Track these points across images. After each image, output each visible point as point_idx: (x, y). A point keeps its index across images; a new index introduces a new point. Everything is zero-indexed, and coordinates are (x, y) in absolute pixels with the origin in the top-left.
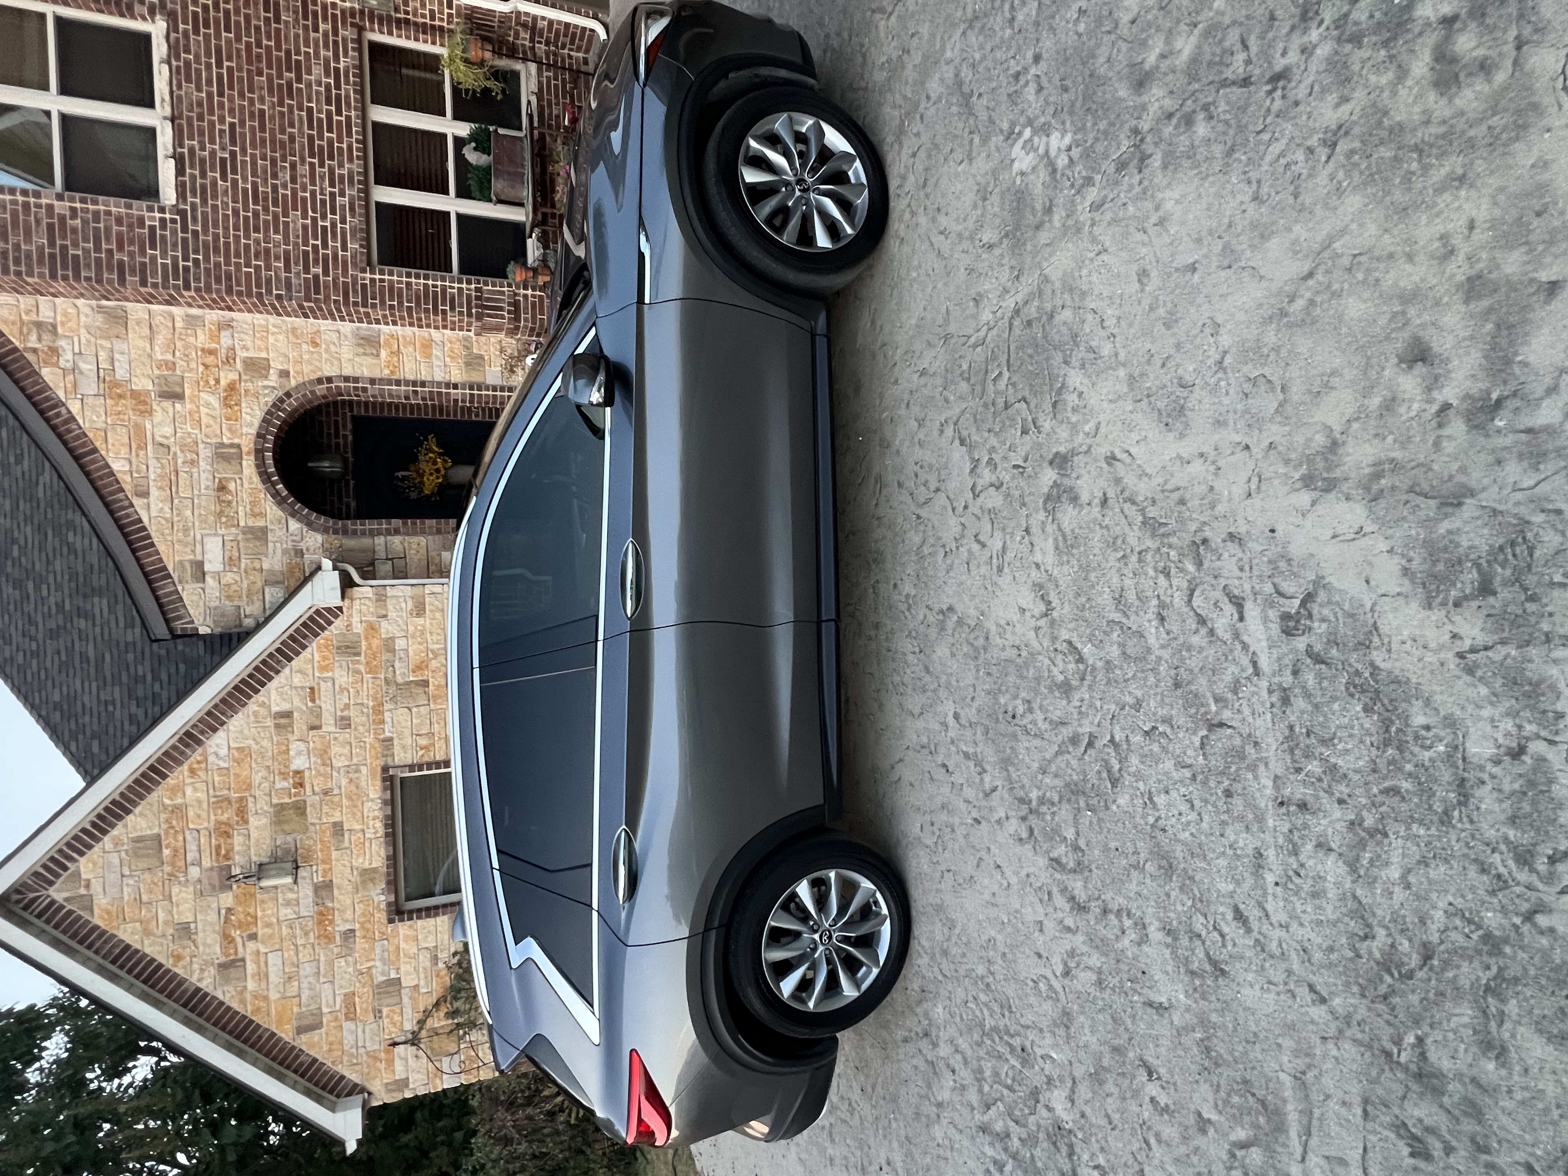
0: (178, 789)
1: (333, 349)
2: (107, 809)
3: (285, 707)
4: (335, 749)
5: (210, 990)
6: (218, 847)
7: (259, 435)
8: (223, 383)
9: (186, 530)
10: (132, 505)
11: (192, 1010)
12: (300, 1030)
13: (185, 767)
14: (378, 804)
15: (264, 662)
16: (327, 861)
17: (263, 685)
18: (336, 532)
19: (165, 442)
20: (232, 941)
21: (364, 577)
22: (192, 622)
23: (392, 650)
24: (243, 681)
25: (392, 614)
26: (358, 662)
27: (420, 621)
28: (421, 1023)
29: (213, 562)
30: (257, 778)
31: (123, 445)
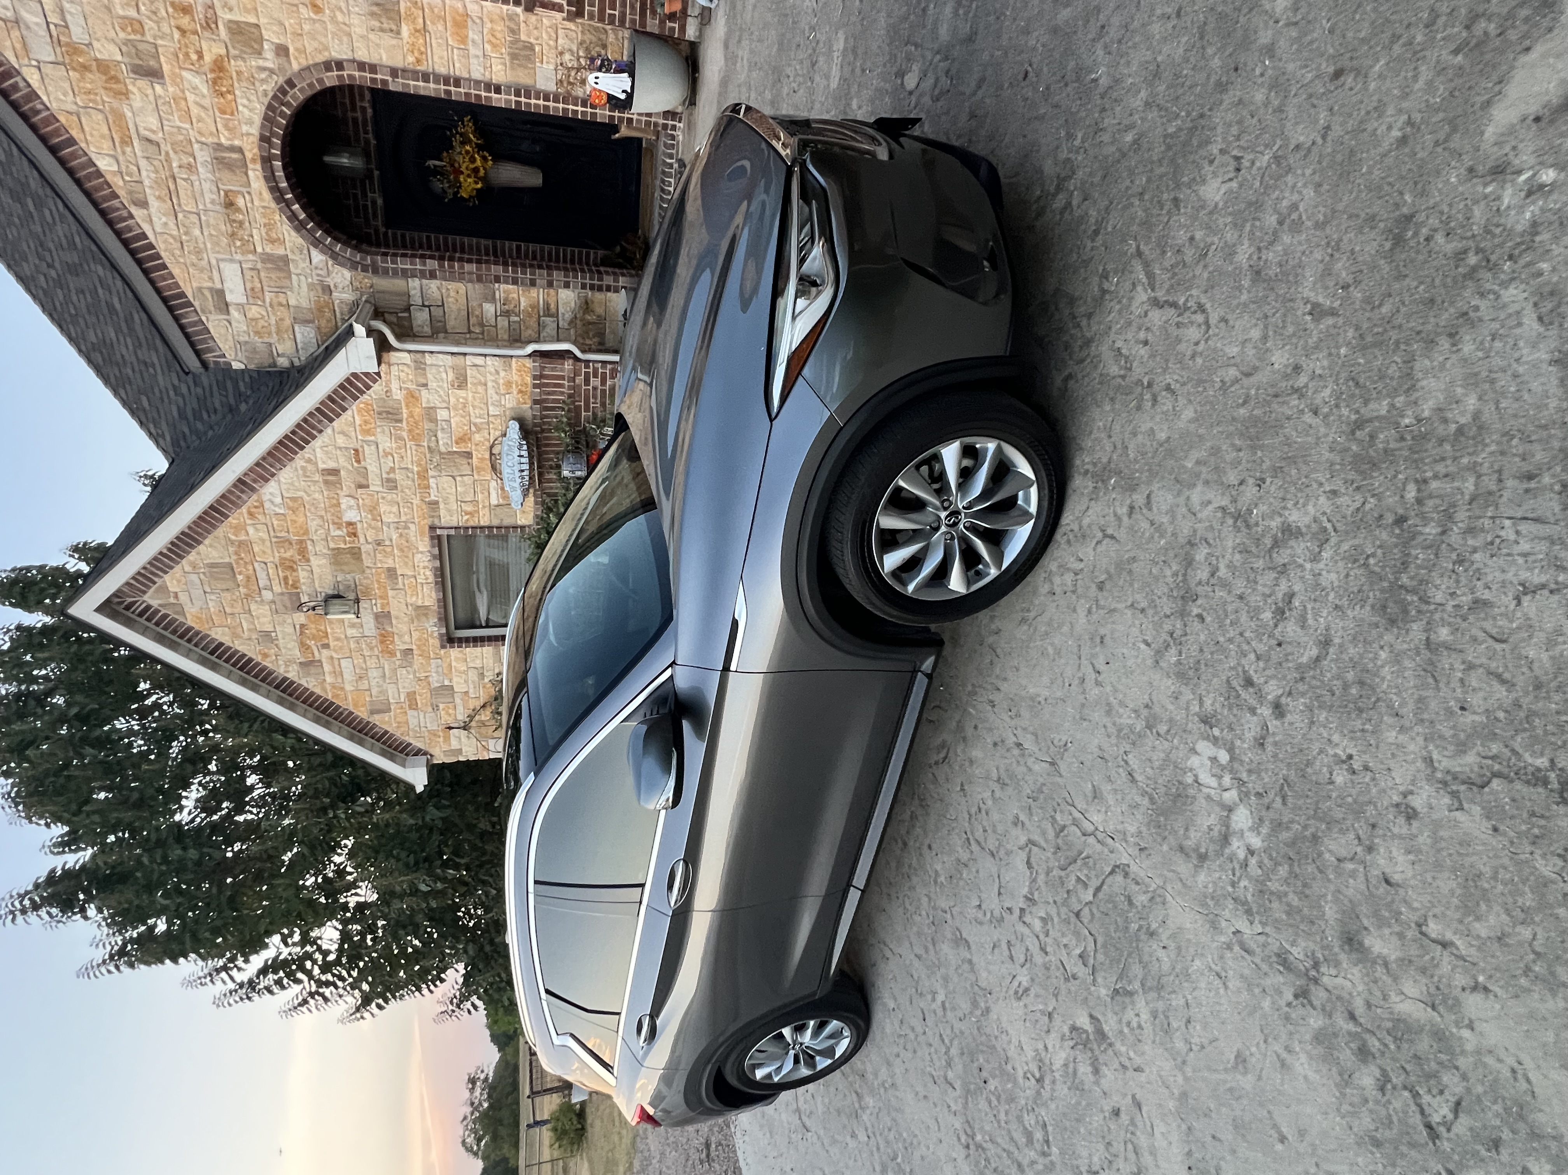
0: (239, 528)
1: (340, 17)
2: (177, 538)
3: (331, 465)
4: (383, 508)
5: (296, 679)
6: (286, 578)
7: (263, 139)
8: (208, 58)
9: (198, 252)
10: (131, 216)
11: (283, 691)
12: (373, 712)
13: (244, 509)
14: (426, 558)
15: (305, 420)
16: (384, 597)
17: (308, 443)
18: (365, 269)
19: (152, 137)
20: (309, 647)
21: (399, 337)
22: (224, 356)
23: (434, 421)
24: (286, 437)
25: (432, 384)
26: (401, 429)
27: (462, 393)
28: (471, 718)
29: (235, 294)
30: (313, 525)
31: (103, 136)
